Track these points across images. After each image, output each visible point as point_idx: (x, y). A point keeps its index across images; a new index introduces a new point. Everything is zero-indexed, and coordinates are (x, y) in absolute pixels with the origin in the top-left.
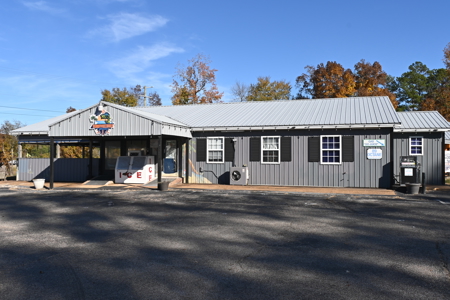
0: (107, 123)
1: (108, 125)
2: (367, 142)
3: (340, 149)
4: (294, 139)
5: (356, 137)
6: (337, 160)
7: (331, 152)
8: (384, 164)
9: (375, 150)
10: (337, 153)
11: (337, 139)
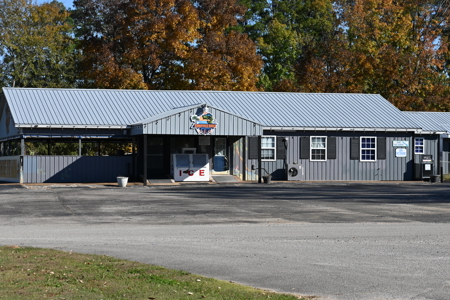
0: (209, 123)
1: (210, 125)
2: (396, 143)
3: (375, 149)
4: (338, 139)
5: (388, 139)
6: (373, 158)
7: (368, 151)
8: (408, 161)
9: (401, 149)
10: (373, 152)
11: (373, 140)
